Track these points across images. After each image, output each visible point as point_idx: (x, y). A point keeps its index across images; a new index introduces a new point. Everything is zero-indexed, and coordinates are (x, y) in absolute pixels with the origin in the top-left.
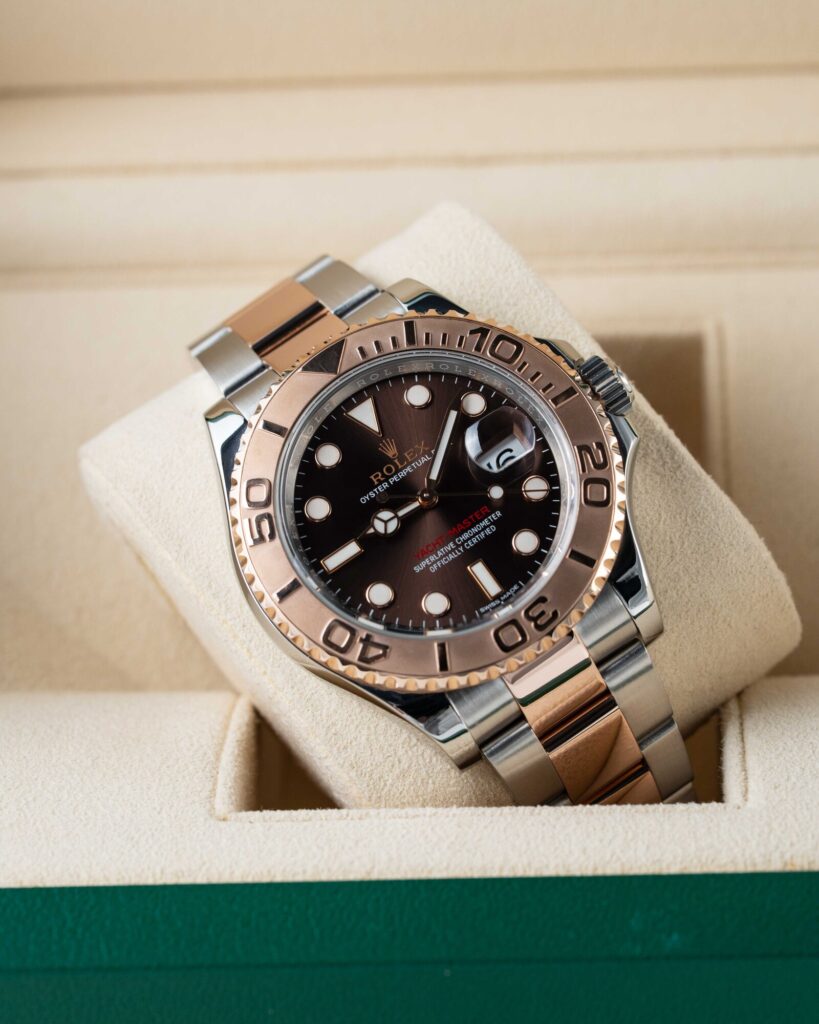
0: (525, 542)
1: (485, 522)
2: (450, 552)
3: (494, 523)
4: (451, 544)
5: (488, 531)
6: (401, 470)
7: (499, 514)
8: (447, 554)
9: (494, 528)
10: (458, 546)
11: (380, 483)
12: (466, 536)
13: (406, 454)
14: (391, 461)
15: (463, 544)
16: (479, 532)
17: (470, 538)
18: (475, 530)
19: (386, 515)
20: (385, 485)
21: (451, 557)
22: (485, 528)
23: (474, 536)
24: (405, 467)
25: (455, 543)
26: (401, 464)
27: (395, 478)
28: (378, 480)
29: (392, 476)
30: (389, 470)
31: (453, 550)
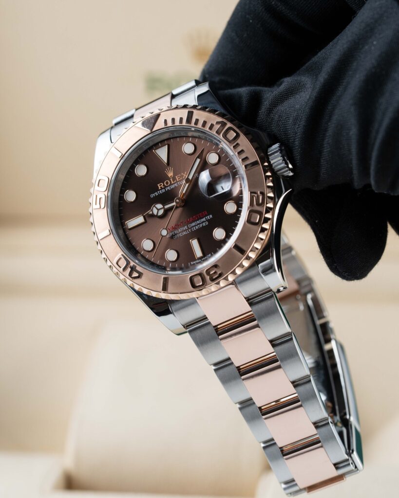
0: (219, 233)
1: (204, 219)
2: (184, 231)
3: (207, 220)
4: (186, 227)
5: (204, 224)
6: (172, 184)
7: (211, 216)
8: (183, 231)
9: (207, 223)
10: (189, 228)
11: (162, 188)
12: (193, 224)
13: (176, 177)
14: (169, 179)
15: (191, 228)
16: (200, 224)
17: (195, 226)
18: (198, 222)
19: (159, 206)
20: (164, 191)
21: (184, 233)
22: (203, 222)
23: (197, 225)
24: (174, 183)
25: (188, 227)
26: (173, 181)
27: (169, 188)
28: (161, 187)
29: (168, 186)
30: (167, 183)
31: (186, 230)
